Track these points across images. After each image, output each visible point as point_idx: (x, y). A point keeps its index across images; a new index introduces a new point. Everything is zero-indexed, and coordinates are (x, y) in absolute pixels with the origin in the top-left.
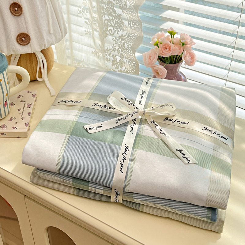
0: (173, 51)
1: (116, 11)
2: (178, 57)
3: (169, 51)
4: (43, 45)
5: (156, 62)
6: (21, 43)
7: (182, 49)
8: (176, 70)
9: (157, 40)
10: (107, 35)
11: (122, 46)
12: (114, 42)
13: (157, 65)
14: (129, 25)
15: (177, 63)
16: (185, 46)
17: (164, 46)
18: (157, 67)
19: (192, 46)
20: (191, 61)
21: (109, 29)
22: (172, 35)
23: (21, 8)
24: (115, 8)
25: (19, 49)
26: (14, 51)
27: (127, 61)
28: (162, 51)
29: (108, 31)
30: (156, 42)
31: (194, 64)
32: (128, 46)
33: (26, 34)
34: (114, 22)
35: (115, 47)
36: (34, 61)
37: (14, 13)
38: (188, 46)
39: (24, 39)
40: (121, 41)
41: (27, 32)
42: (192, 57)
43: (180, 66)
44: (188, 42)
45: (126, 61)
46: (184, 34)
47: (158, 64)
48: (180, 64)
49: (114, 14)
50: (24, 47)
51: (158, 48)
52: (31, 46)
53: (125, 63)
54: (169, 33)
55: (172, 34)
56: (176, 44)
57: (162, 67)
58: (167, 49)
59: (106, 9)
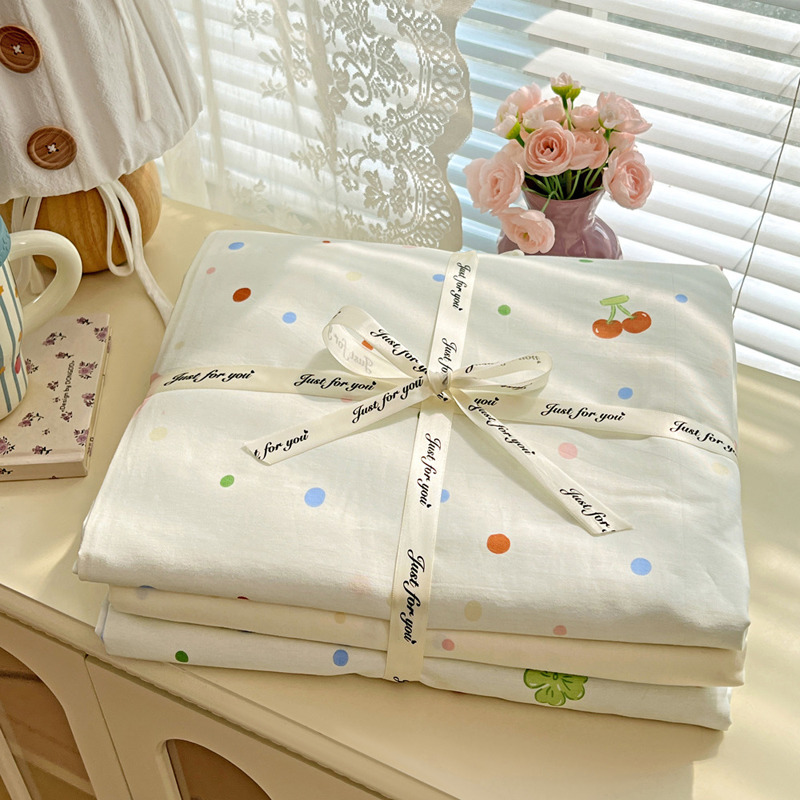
0: (574, 155)
2: (590, 171)
3: (559, 155)
4: (121, 165)
6: (44, 163)
7: (603, 150)
9: (516, 120)
12: (372, 127)
16: (616, 136)
17: (543, 140)
20: (634, 192)
23: (35, 44)
25: (39, 183)
26: (21, 190)
27: (420, 192)
30: (515, 126)
31: (644, 203)
32: (424, 143)
33: (60, 131)
34: (370, 62)
35: (376, 143)
38: (623, 136)
39: (52, 148)
41: (64, 123)
43: (596, 205)
49: (369, 36)
50: (55, 174)
51: (520, 146)
52: (78, 168)
53: (411, 199)
54: (556, 90)
56: (583, 130)
59: (338, 17)
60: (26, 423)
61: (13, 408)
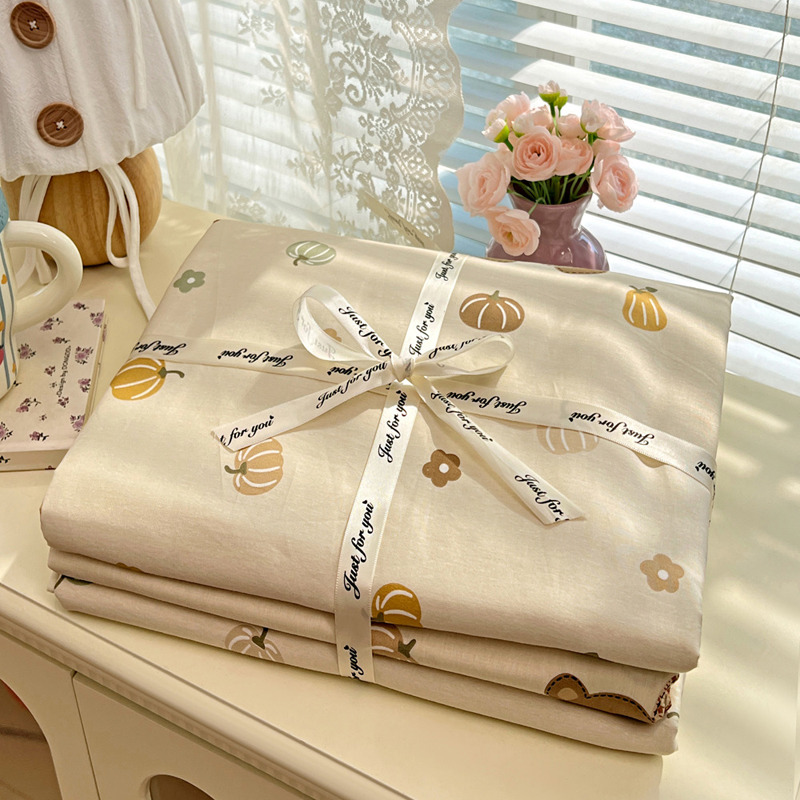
0: (560, 160)
1: (369, 26)
2: (576, 179)
3: (546, 160)
4: (126, 146)
5: (503, 196)
6: (53, 140)
7: (587, 156)
8: (569, 223)
9: (505, 124)
10: (340, 104)
11: (393, 142)
12: (366, 128)
13: (508, 210)
14: (417, 73)
15: (574, 200)
16: (600, 143)
17: (531, 145)
18: (508, 214)
19: (622, 144)
20: (621, 194)
21: (346, 86)
22: (556, 108)
23: (50, 20)
24: (366, 16)
25: (46, 160)
26: (30, 166)
27: (411, 193)
28: (524, 161)
29: (344, 93)
30: (503, 130)
31: (631, 205)
32: (415, 142)
33: (69, 108)
35: (370, 145)
36: (95, 198)
37: (26, 39)
38: (608, 144)
39: (60, 125)
40: (391, 124)
41: (72, 100)
42: (625, 181)
43: (582, 212)
44: (608, 130)
45: (408, 192)
46: (596, 102)
47: (511, 206)
48: (584, 204)
49: (364, 34)
50: (62, 152)
51: (508, 150)
52: (84, 147)
53: (402, 200)
54: (545, 98)
55: (554, 101)
56: (569, 138)
57: (523, 216)
58: (539, 155)
60: (24, 408)
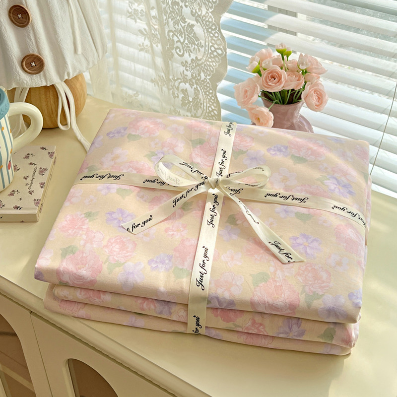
0: (286, 82)
2: (296, 91)
6: (29, 71)
15: (295, 102)
17: (271, 75)
18: (260, 109)
21: (175, 46)
23: (28, 14)
25: (26, 81)
26: (18, 83)
28: (267, 82)
33: (37, 56)
37: (16, 23)
38: (313, 75)
39: (33, 64)
41: (39, 52)
50: (34, 77)
51: (259, 76)
52: (45, 75)
55: (284, 53)
57: (266, 110)
59: (170, 13)
60: (12, 194)
61: (6, 187)
